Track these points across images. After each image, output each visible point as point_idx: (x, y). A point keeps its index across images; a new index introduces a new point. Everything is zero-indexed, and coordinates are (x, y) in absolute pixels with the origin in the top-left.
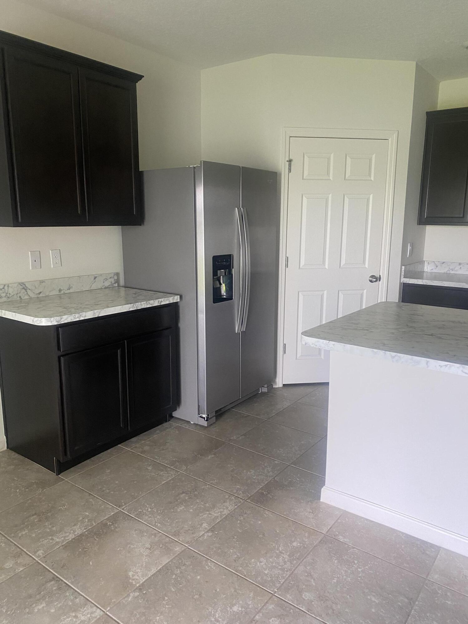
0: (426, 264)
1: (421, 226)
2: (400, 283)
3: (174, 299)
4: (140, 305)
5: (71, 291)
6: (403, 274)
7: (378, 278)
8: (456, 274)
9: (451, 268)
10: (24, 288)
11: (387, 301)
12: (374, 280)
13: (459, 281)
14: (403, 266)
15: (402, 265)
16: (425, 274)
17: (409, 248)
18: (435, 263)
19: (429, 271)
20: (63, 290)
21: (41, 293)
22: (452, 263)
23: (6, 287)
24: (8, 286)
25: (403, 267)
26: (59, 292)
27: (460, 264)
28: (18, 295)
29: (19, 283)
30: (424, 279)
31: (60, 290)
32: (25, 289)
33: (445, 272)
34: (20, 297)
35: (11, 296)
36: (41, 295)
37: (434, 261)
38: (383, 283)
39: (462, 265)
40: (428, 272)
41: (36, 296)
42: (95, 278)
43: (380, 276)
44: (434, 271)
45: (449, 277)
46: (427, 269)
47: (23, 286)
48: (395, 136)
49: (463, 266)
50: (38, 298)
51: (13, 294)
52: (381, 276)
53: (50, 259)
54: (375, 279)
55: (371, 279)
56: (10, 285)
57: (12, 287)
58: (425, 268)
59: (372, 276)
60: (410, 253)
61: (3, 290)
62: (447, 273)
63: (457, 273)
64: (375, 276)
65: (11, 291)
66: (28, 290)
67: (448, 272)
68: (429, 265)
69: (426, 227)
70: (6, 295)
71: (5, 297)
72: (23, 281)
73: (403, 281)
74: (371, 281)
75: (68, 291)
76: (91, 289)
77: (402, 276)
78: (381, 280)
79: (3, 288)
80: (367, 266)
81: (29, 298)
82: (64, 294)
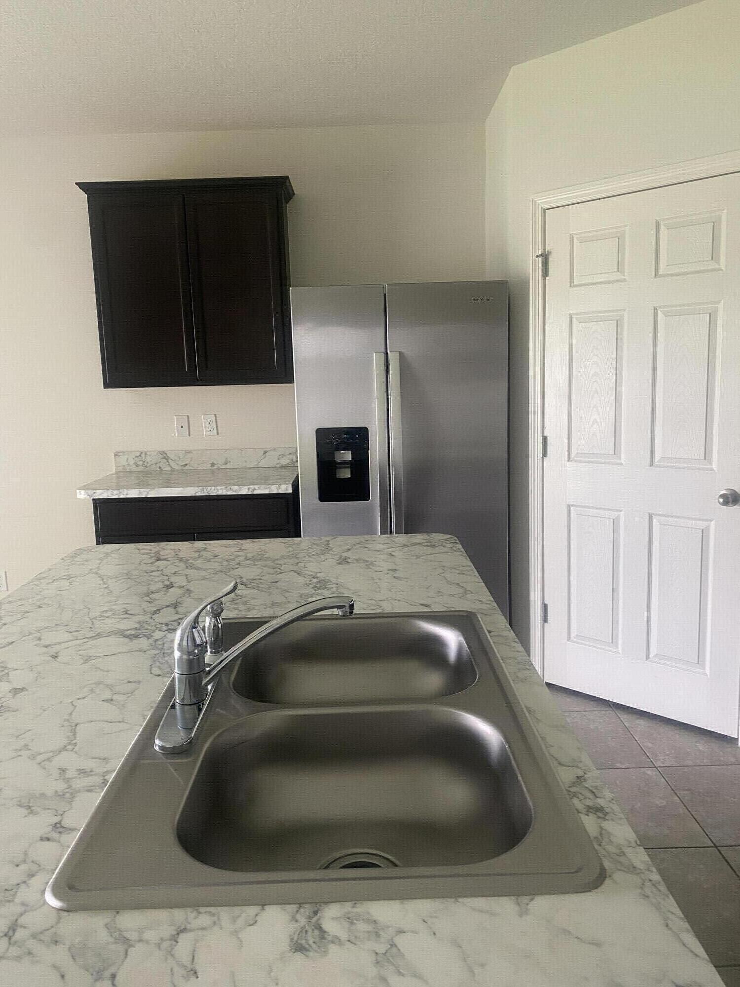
3: (279, 488)
4: (214, 489)
5: (228, 466)
10: (164, 458)
20: (217, 464)
21: (186, 465)
23: (143, 455)
24: (146, 454)
26: (211, 466)
28: (158, 465)
29: (159, 451)
31: (213, 464)
32: (166, 459)
34: (160, 467)
35: (148, 465)
36: (187, 468)
41: (180, 468)
42: (265, 453)
47: (164, 456)
50: (182, 470)
51: (150, 463)
53: (203, 425)
56: (148, 453)
57: (150, 455)
61: (140, 457)
65: (149, 459)
66: (170, 461)
70: (143, 464)
71: (142, 465)
72: (165, 449)
75: (224, 467)
76: (259, 466)
79: (140, 456)
80: (714, 466)
81: (171, 470)
82: (219, 469)
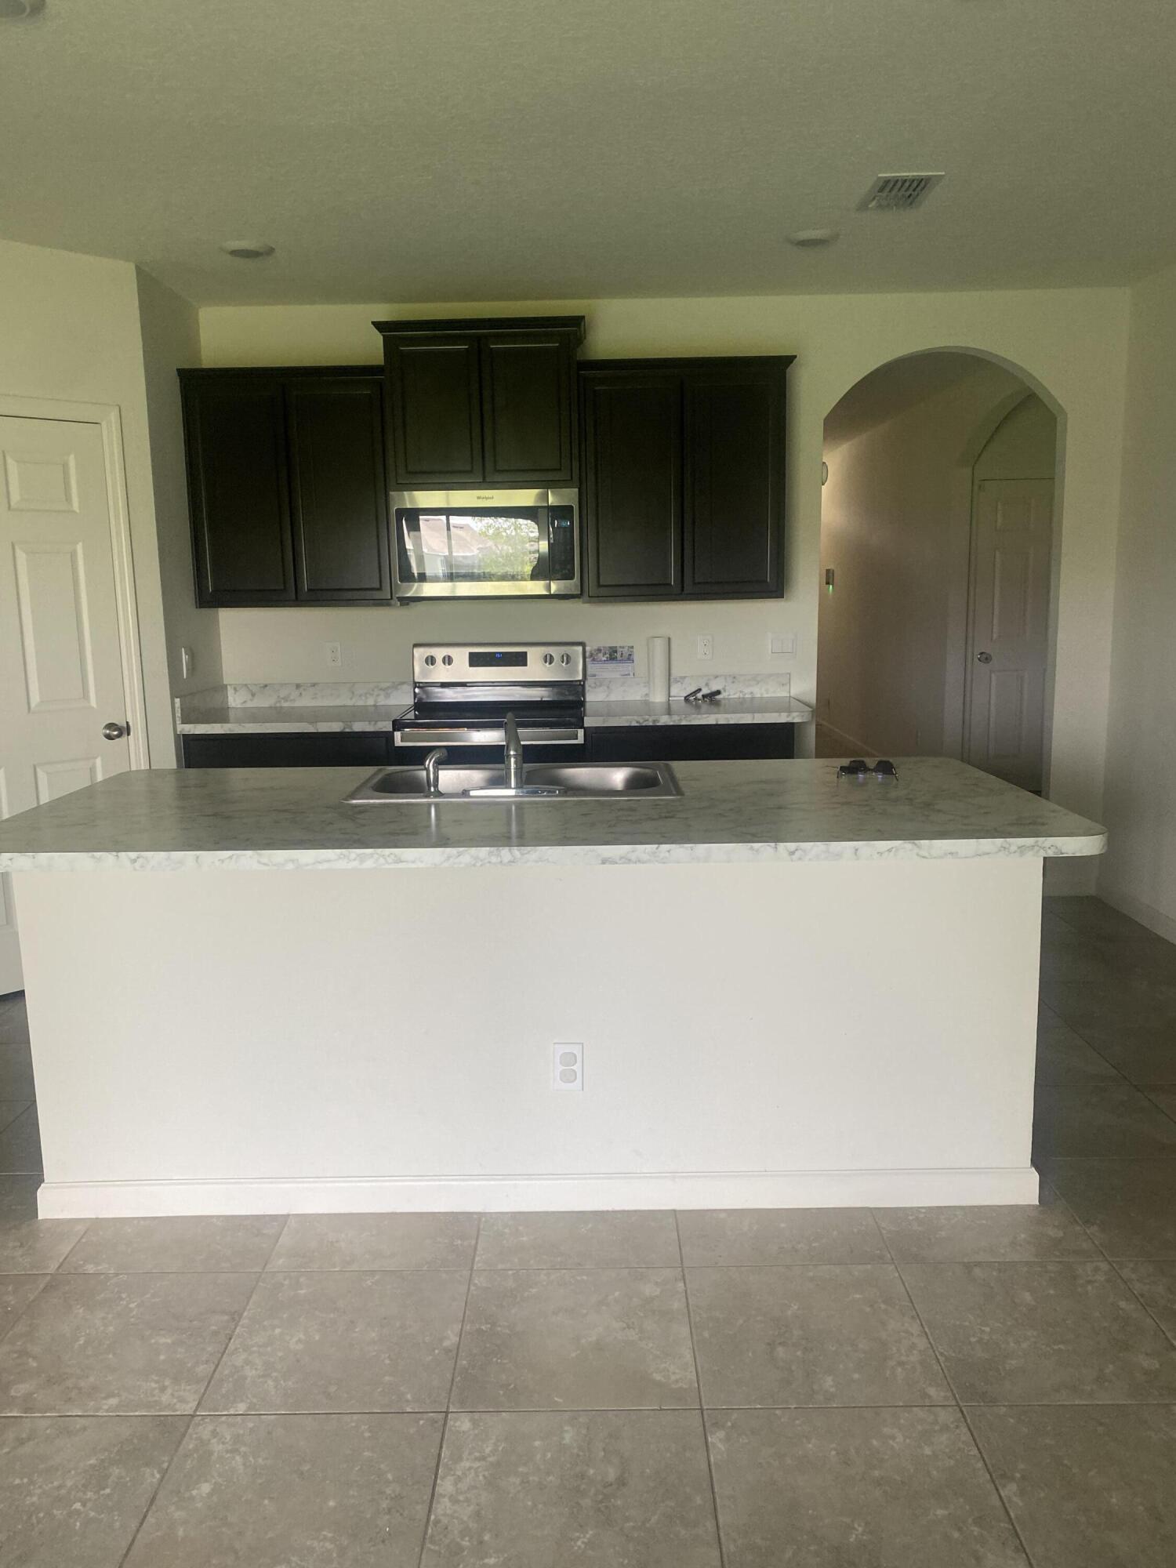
0: (230, 691)
1: (204, 611)
2: (177, 736)
6: (178, 714)
7: (123, 727)
8: (293, 708)
9: (282, 696)
11: (153, 768)
12: (116, 733)
13: (300, 719)
14: (177, 697)
15: (173, 696)
16: (232, 714)
17: (184, 658)
18: (248, 688)
19: (239, 706)
22: (282, 685)
25: (177, 701)
27: (298, 686)
30: (231, 721)
33: (273, 706)
37: (246, 685)
38: (136, 739)
39: (302, 688)
40: (237, 708)
43: (127, 723)
44: (249, 705)
45: (280, 714)
46: (235, 700)
48: (113, 416)
49: (304, 690)
52: (131, 724)
54: (118, 731)
55: (108, 732)
58: (230, 699)
59: (110, 726)
60: (187, 670)
62: (276, 708)
63: (297, 704)
64: (116, 725)
67: (278, 705)
68: (237, 693)
69: (217, 613)
73: (180, 732)
74: (109, 737)
77: (177, 719)
78: (132, 733)
80: (93, 703)
